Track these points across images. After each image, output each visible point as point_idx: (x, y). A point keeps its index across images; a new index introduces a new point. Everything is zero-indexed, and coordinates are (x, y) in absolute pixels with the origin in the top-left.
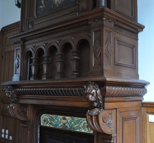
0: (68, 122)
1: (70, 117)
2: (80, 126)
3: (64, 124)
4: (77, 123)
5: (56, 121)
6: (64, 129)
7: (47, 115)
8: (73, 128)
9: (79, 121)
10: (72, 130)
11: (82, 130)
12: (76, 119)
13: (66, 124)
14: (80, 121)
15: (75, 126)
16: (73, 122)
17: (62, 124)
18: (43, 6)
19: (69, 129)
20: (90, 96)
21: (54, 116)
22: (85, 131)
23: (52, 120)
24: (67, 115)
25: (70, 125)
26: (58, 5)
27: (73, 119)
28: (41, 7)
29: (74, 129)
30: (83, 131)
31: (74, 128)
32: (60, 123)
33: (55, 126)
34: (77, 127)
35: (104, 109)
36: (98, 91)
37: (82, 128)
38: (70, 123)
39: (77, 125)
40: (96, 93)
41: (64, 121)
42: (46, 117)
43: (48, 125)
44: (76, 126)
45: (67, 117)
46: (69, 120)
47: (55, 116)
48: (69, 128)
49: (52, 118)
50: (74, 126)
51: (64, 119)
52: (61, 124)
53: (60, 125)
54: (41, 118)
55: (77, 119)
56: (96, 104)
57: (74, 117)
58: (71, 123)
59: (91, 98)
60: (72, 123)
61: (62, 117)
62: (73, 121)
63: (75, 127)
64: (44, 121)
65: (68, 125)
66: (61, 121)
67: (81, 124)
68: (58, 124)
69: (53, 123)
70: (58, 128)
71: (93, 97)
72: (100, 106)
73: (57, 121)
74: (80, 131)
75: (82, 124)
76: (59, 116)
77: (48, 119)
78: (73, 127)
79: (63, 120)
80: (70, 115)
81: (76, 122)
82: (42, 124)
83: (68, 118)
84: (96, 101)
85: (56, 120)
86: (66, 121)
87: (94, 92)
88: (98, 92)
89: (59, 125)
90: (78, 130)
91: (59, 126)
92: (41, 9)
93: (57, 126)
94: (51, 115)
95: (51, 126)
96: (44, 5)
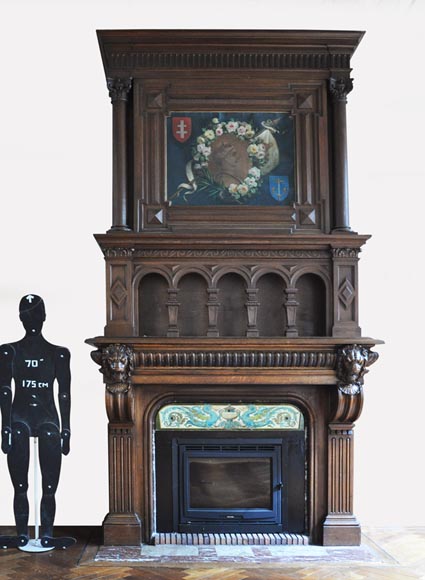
0: (239, 414)
1: (245, 406)
2: (270, 419)
3: (230, 420)
4: (263, 415)
6: (229, 429)
7: (179, 406)
8: (252, 425)
9: (266, 412)
10: (249, 429)
11: (274, 425)
12: (259, 408)
13: (236, 420)
14: (268, 411)
15: (257, 420)
16: (251, 413)
17: (223, 420)
18: (191, 185)
19: (244, 427)
21: (200, 408)
22: (280, 426)
23: (196, 415)
24: (236, 403)
25: (247, 420)
27: (253, 409)
28: (186, 186)
29: (255, 426)
30: (277, 426)
31: (256, 424)
32: (218, 418)
33: (203, 427)
34: (264, 421)
37: (274, 422)
38: (245, 417)
39: (264, 418)
41: (230, 415)
42: (177, 411)
43: (182, 426)
44: (259, 420)
45: (237, 407)
46: (241, 411)
47: (202, 406)
48: (243, 425)
49: (194, 411)
50: (255, 421)
51: (230, 410)
52: (220, 420)
53: (218, 422)
55: (262, 408)
57: (256, 405)
58: (248, 415)
61: (222, 407)
63: (258, 422)
64: (172, 418)
65: (241, 421)
66: (221, 415)
67: (273, 415)
68: (213, 420)
69: (200, 420)
70: (214, 428)
73: (211, 416)
75: (275, 416)
76: (215, 407)
77: (184, 416)
78: (254, 423)
79: (225, 413)
80: (245, 402)
81: (261, 414)
82: (163, 426)
83: (239, 408)
85: (208, 414)
86: (235, 413)
89: (215, 422)
90: (266, 427)
91: (217, 424)
92: (185, 190)
93: (211, 425)
94: (191, 407)
95: (194, 427)
96: (195, 186)
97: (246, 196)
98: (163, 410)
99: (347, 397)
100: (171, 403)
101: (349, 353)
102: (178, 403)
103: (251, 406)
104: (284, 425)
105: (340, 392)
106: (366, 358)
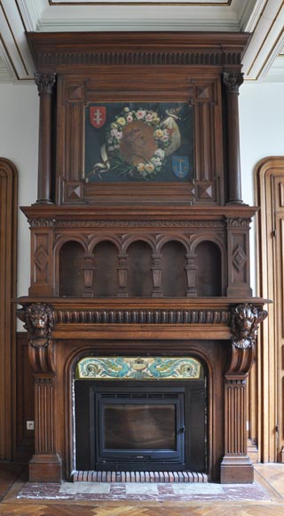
0: (148, 366)
1: (152, 359)
2: (175, 370)
3: (140, 371)
4: (168, 366)
5: (120, 367)
6: (139, 379)
7: (96, 358)
8: (159, 375)
9: (171, 364)
10: (156, 379)
11: (178, 375)
12: (165, 360)
13: (145, 371)
14: (173, 363)
15: (163, 371)
16: (158, 365)
18: (105, 164)
19: (152, 377)
21: (113, 360)
23: (110, 367)
24: (145, 355)
25: (154, 371)
26: (145, 174)
27: (159, 361)
28: (101, 165)
29: (161, 376)
30: (180, 377)
31: (162, 374)
32: (129, 369)
33: (116, 377)
34: (169, 372)
37: (178, 373)
38: (152, 368)
39: (169, 369)
41: (140, 366)
42: (93, 362)
43: (98, 376)
44: (165, 371)
45: (146, 360)
46: (150, 363)
47: (115, 359)
48: (151, 375)
49: (109, 363)
50: (161, 372)
51: (140, 362)
52: (131, 371)
54: (80, 366)
55: (167, 361)
57: (161, 357)
58: (155, 367)
61: (133, 359)
62: (158, 363)
64: (89, 369)
65: (149, 372)
66: (131, 367)
67: (177, 367)
68: (124, 371)
69: (113, 371)
70: (126, 378)
73: (123, 367)
74: (174, 377)
75: (179, 367)
76: (126, 359)
77: (99, 367)
79: (136, 365)
80: (153, 355)
81: (166, 366)
82: (81, 376)
83: (148, 360)
85: (120, 365)
86: (144, 365)
89: (127, 372)
90: (171, 377)
91: (128, 374)
92: (100, 169)
93: (123, 375)
94: (106, 359)
95: (108, 377)
96: (108, 165)
97: (152, 174)
98: (82, 362)
99: (240, 350)
100: (89, 356)
101: (241, 312)
102: (95, 356)
103: (158, 358)
104: (187, 376)
105: (234, 346)
106: (256, 316)
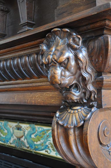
0: (25, 134)
1: (28, 125)
2: (47, 144)
3: (19, 138)
4: (42, 137)
5: (6, 131)
6: (18, 148)
8: (34, 147)
9: (44, 134)
10: (32, 152)
11: (51, 151)
13: (23, 139)
14: (46, 133)
15: (37, 142)
16: (33, 134)
17: (15, 138)
19: (28, 148)
20: (59, 71)
22: (56, 154)
24: (23, 121)
25: (30, 141)
27: (33, 129)
29: (36, 149)
30: (53, 154)
31: (36, 147)
32: (12, 135)
33: (4, 142)
34: (42, 145)
35: (100, 106)
36: (83, 54)
37: (50, 148)
38: (28, 137)
39: (42, 141)
40: (77, 59)
41: (19, 133)
44: (39, 143)
46: (26, 130)
47: (3, 122)
48: (27, 146)
50: (35, 143)
51: (19, 128)
52: (13, 138)
55: (40, 129)
56: (76, 95)
57: (36, 124)
58: (30, 136)
59: (61, 75)
60: (33, 136)
61: (14, 124)
62: (33, 132)
63: (38, 145)
65: (26, 141)
66: (13, 133)
67: (49, 139)
68: (8, 137)
69: (2, 135)
70: (10, 145)
71: (67, 73)
72: (89, 100)
73: (8, 132)
74: (46, 153)
75: (51, 140)
76: (10, 123)
78: (35, 145)
79: (16, 131)
80: (29, 122)
81: (40, 136)
83: (25, 127)
84: (76, 86)
85: (6, 129)
86: (22, 132)
87: (68, 59)
88: (80, 56)
89: (10, 139)
90: (43, 152)
91: (11, 141)
93: (8, 141)
103: (33, 125)
